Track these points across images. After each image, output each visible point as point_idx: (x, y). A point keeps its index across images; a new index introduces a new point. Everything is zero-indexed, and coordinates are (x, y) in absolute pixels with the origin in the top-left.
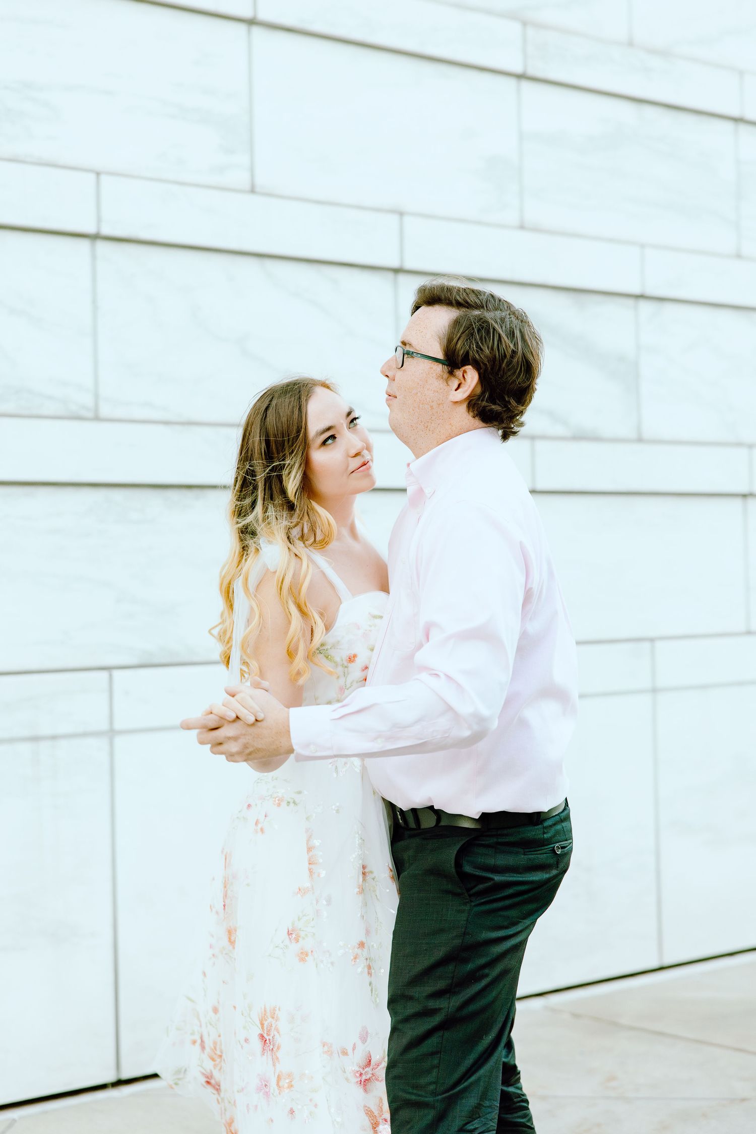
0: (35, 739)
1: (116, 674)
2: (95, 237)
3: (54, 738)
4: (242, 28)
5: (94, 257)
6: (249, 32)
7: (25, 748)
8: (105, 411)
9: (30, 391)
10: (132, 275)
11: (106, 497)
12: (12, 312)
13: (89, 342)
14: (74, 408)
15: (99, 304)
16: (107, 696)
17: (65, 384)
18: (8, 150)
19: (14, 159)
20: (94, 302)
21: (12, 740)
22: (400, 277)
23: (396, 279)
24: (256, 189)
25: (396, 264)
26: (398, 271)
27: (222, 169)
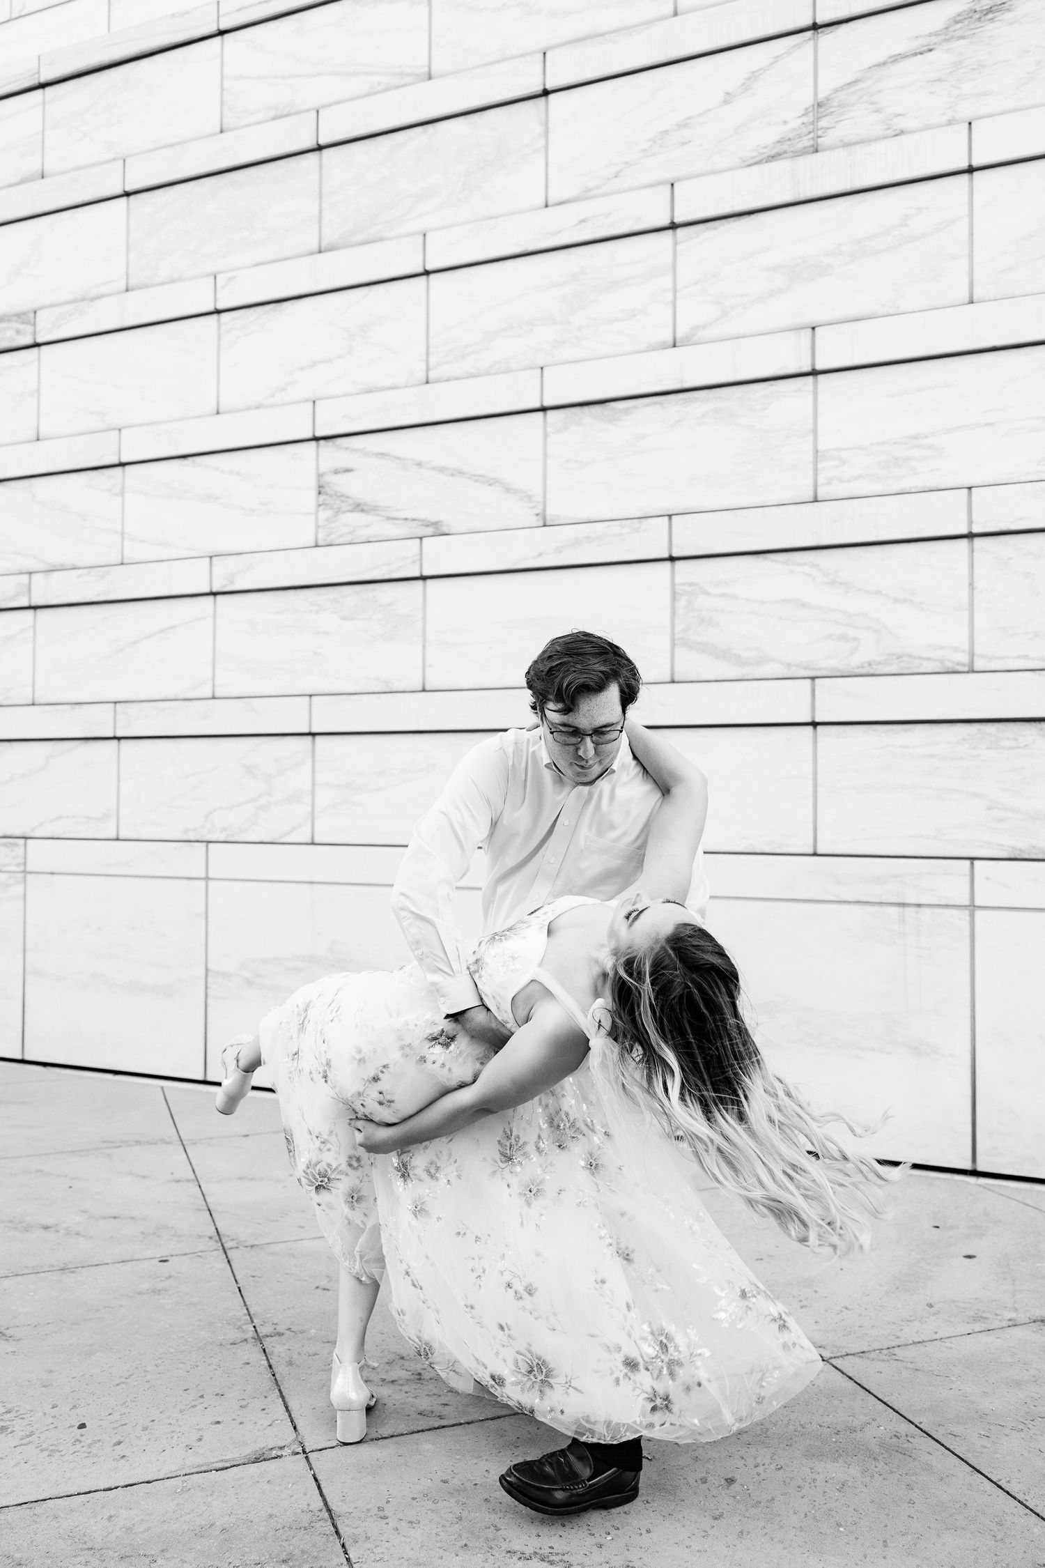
0: (902, 905)
1: (976, 862)
2: (970, 536)
3: (919, 905)
5: (972, 551)
7: (892, 911)
8: (979, 665)
9: (911, 656)
10: (1010, 559)
11: (980, 730)
12: (896, 601)
13: (966, 613)
14: (950, 665)
15: (975, 585)
16: (967, 879)
17: (942, 648)
18: (895, 488)
19: (900, 492)
20: (971, 584)
21: (881, 904)
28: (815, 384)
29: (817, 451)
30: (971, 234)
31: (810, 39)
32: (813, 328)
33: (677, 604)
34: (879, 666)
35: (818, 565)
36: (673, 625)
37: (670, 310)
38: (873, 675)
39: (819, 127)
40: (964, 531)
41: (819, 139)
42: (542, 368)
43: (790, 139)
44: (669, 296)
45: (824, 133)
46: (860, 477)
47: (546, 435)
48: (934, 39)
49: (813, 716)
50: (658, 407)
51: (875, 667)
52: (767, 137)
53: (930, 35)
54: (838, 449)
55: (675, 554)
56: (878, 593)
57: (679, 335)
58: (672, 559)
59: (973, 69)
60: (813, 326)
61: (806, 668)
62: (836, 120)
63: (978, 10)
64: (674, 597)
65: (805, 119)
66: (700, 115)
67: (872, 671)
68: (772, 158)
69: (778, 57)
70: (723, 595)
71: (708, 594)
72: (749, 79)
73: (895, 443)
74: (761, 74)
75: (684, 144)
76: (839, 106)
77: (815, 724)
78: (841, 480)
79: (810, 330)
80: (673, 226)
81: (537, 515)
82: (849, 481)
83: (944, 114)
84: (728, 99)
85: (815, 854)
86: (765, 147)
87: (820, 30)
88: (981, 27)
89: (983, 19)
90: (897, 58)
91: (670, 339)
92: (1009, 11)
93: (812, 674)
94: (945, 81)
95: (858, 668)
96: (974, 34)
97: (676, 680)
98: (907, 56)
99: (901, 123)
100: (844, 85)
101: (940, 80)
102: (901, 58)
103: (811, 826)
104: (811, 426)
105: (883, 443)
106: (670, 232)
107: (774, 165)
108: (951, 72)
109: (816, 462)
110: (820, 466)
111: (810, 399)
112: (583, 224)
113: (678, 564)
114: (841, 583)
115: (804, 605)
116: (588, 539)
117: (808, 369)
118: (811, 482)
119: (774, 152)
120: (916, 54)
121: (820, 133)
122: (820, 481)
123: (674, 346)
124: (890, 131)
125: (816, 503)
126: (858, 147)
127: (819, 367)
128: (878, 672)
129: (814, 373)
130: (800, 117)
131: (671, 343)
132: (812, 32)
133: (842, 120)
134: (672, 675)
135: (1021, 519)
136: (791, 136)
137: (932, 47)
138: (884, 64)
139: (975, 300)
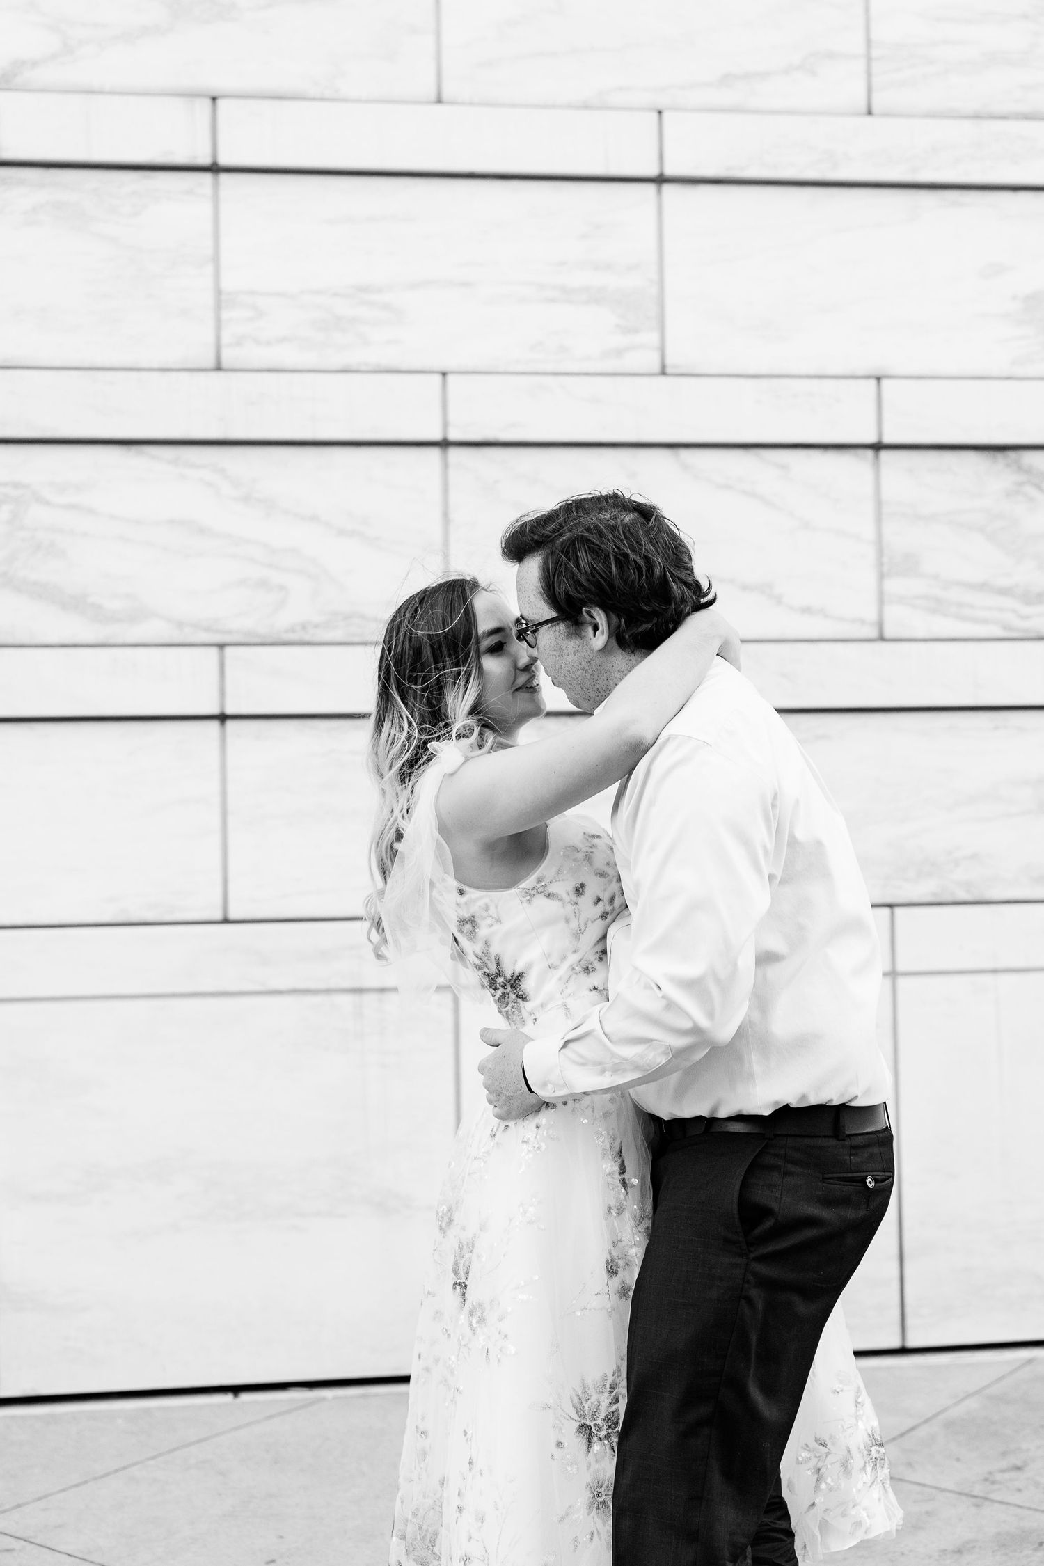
0: (359, 991)
2: (444, 444)
3: (382, 990)
4: (651, 188)
5: (446, 466)
6: (659, 192)
7: (346, 1000)
10: (495, 481)
12: (340, 532)
15: (449, 516)
18: (337, 361)
19: (344, 369)
20: (446, 515)
21: (328, 991)
22: (884, 455)
23: (877, 457)
24: (669, 370)
25: (871, 438)
26: (878, 447)
27: (619, 352)
28: (216, 186)
29: (218, 292)
32: (214, 99)
34: (316, 631)
35: (223, 470)
38: (308, 644)
40: (436, 436)
46: (284, 339)
49: (222, 704)
51: (310, 631)
54: (252, 293)
56: (314, 518)
60: (215, 94)
61: (208, 629)
67: (307, 638)
70: (73, 507)
71: (48, 503)
73: (336, 294)
77: (222, 718)
78: (258, 343)
79: (208, 102)
82: (268, 343)
85: (226, 921)
93: (219, 638)
95: (286, 631)
103: (217, 877)
104: (210, 252)
105: (318, 292)
109: (218, 307)
110: (225, 315)
111: (206, 208)
114: (259, 501)
115: (202, 531)
117: (206, 160)
118: (210, 338)
122: (226, 338)
125: (221, 374)
127: (224, 160)
128: (317, 639)
129: (214, 169)
135: (510, 425)
139: (445, 96)
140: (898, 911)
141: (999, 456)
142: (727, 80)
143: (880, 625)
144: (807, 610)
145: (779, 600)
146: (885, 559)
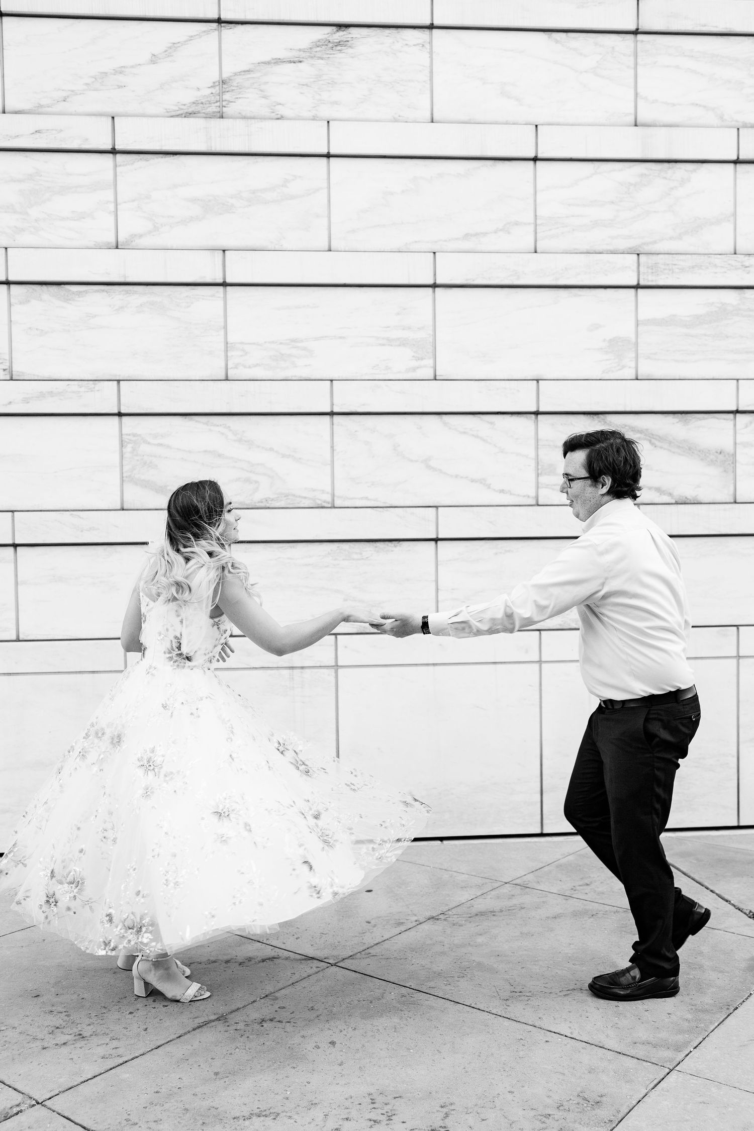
0: (292, 668)
1: (339, 637)
2: (332, 414)
3: (302, 668)
4: (430, 289)
5: (332, 424)
6: (434, 292)
7: (286, 672)
8: (337, 504)
9: (294, 495)
10: (356, 431)
11: (338, 547)
12: (284, 456)
13: (329, 468)
14: (319, 502)
15: (335, 448)
16: (333, 648)
17: (314, 490)
18: (282, 375)
19: (285, 379)
20: (332, 447)
21: (278, 668)
22: (540, 417)
23: (537, 418)
24: (437, 378)
25: (534, 409)
26: (537, 413)
27: (414, 369)
28: (225, 293)
29: (227, 343)
30: (329, 201)
31: (215, 30)
32: (224, 251)
33: (124, 450)
34: (273, 502)
35: (229, 427)
36: (122, 466)
37: (112, 219)
38: (269, 508)
39: (224, 99)
40: (328, 410)
41: (224, 108)
42: (6, 248)
43: (202, 103)
44: (112, 207)
45: (227, 104)
46: (257, 365)
47: (10, 305)
48: (302, 54)
50: (106, 293)
51: (270, 502)
52: (185, 97)
53: (300, 50)
54: (242, 343)
55: (123, 411)
56: (271, 449)
57: (121, 239)
58: (120, 414)
59: (329, 83)
60: (224, 249)
62: (238, 96)
63: (331, 41)
64: (122, 444)
65: (213, 91)
66: (132, 67)
67: (268, 505)
68: (188, 115)
69: (192, 37)
70: (161, 445)
71: (149, 443)
72: (170, 48)
73: (281, 343)
74: (179, 47)
75: (120, 87)
76: (237, 86)
78: (245, 367)
79: (221, 253)
80: (114, 152)
81: (4, 370)
82: (250, 367)
83: (310, 111)
84: (154, 59)
86: (184, 105)
87: (222, 25)
88: (334, 54)
89: (334, 48)
90: (278, 61)
91: (113, 240)
92: (352, 48)
94: (310, 87)
95: (259, 502)
96: (329, 58)
97: (125, 508)
98: (284, 62)
99: (282, 111)
100: (241, 72)
101: (307, 85)
102: (281, 62)
104: (222, 324)
105: (273, 342)
106: (111, 155)
107: (191, 121)
108: (314, 81)
109: (226, 351)
110: (229, 354)
111: (221, 303)
112: (38, 134)
113: (124, 419)
114: (246, 441)
115: (220, 456)
116: (51, 394)
117: (220, 281)
118: (223, 365)
119: (190, 110)
120: (290, 62)
121: (224, 103)
122: (230, 365)
123: (117, 248)
124: (274, 114)
125: (227, 382)
126: (253, 121)
127: (228, 281)
128: (272, 506)
129: (224, 284)
130: (209, 88)
131: (114, 245)
132: (217, 24)
133: (240, 98)
134: (122, 503)
135: (364, 405)
136: (203, 101)
137: (301, 60)
138: (269, 63)
139: (332, 249)
140: (542, 632)
141: (595, 417)
142: (467, 236)
143: (537, 498)
144: (502, 491)
145: (489, 487)
146: (539, 467)
